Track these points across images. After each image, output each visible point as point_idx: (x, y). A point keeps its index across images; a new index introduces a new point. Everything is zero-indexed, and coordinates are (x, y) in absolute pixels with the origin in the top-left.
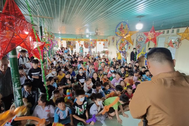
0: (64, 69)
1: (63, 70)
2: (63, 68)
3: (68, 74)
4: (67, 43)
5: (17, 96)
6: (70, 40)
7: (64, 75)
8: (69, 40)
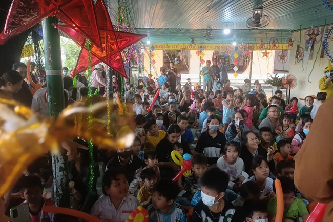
0: (163, 122)
1: (160, 122)
2: (161, 117)
3: (174, 132)
4: (165, 58)
5: (58, 161)
6: (173, 47)
7: (162, 134)
8: (171, 49)
